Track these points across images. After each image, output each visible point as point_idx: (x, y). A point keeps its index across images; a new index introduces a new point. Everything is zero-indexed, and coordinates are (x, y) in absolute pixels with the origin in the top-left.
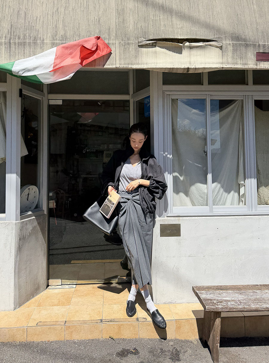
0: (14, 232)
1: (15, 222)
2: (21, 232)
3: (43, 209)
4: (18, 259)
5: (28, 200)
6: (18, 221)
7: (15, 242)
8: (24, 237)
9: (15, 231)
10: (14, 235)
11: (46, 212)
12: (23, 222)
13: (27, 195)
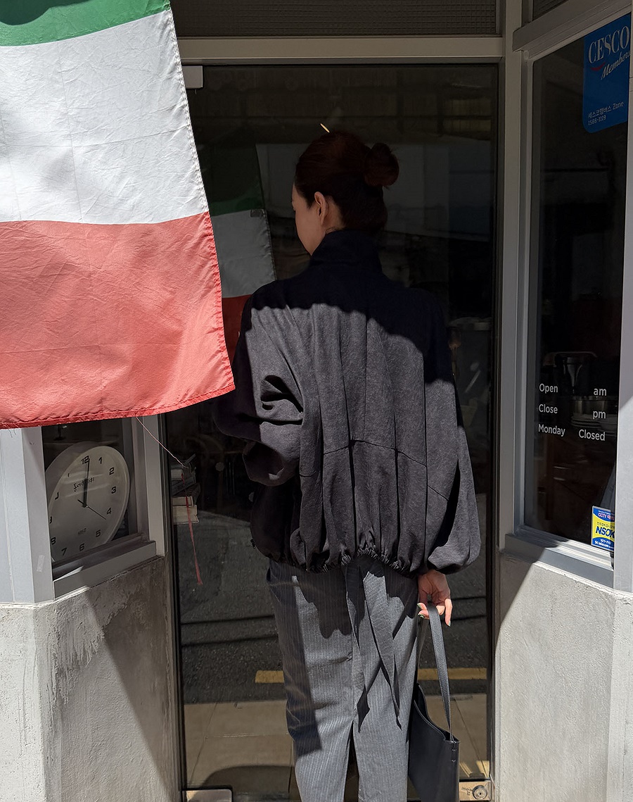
0: (32, 645)
1: (31, 606)
2: (63, 644)
3: (151, 539)
4: (59, 751)
5: (84, 505)
6: (46, 604)
7: (40, 686)
8: (76, 661)
9: (37, 643)
10: (32, 658)
11: (161, 549)
12: (70, 601)
13: (82, 487)
